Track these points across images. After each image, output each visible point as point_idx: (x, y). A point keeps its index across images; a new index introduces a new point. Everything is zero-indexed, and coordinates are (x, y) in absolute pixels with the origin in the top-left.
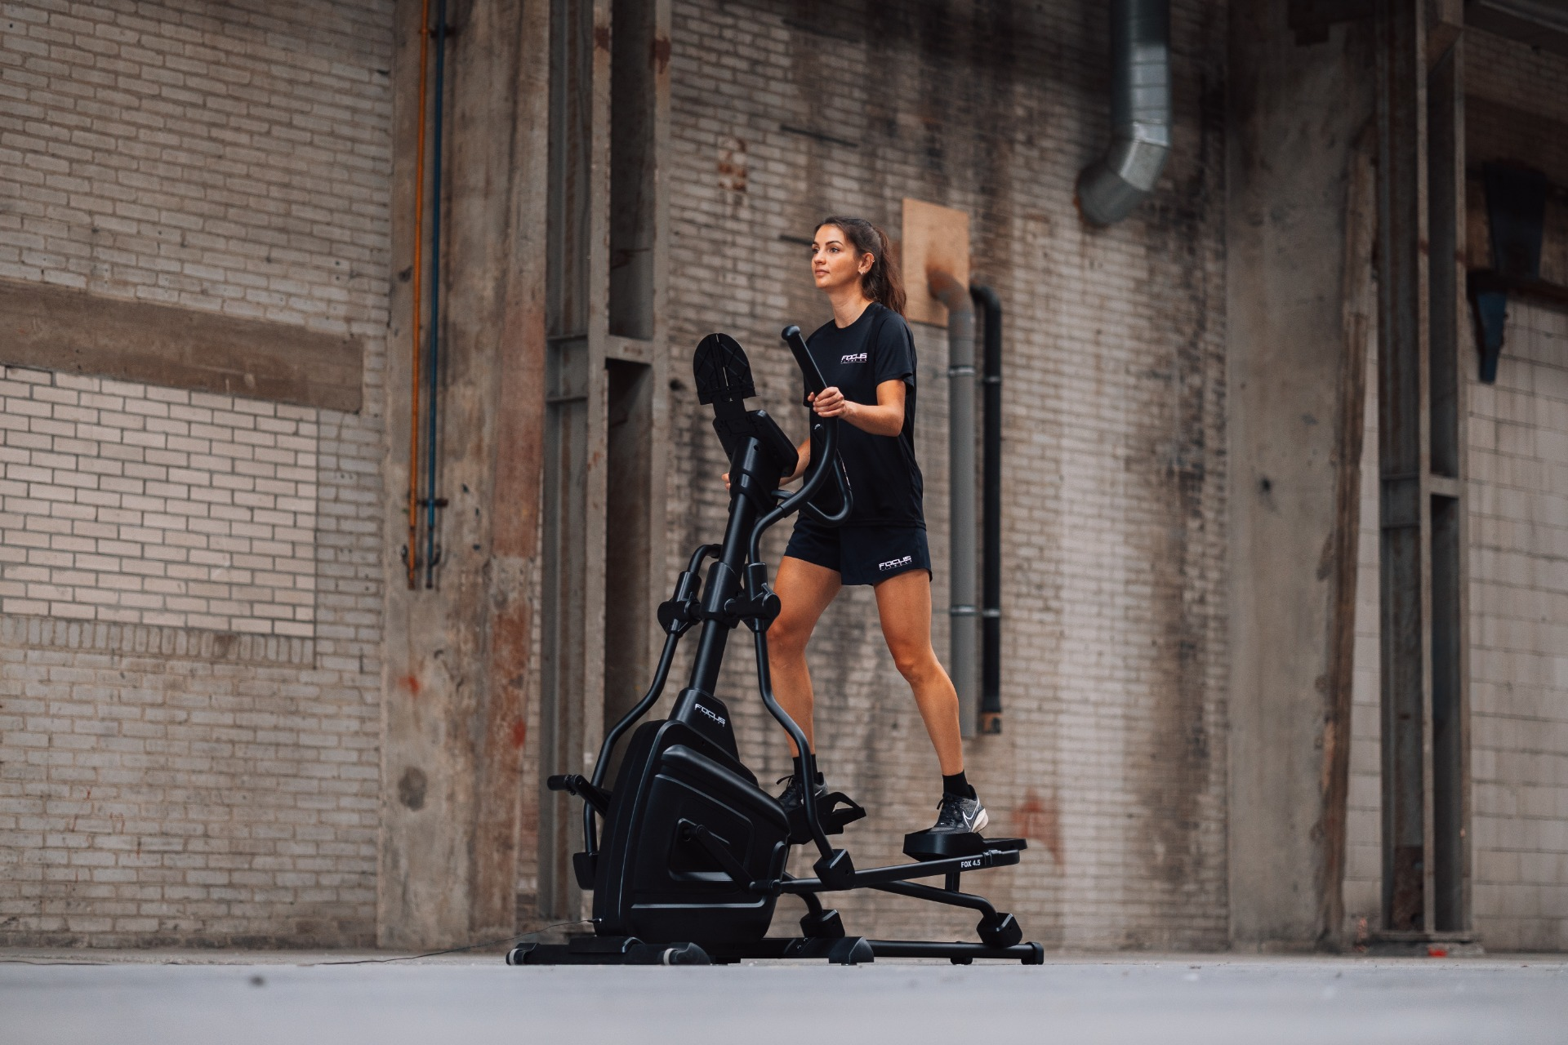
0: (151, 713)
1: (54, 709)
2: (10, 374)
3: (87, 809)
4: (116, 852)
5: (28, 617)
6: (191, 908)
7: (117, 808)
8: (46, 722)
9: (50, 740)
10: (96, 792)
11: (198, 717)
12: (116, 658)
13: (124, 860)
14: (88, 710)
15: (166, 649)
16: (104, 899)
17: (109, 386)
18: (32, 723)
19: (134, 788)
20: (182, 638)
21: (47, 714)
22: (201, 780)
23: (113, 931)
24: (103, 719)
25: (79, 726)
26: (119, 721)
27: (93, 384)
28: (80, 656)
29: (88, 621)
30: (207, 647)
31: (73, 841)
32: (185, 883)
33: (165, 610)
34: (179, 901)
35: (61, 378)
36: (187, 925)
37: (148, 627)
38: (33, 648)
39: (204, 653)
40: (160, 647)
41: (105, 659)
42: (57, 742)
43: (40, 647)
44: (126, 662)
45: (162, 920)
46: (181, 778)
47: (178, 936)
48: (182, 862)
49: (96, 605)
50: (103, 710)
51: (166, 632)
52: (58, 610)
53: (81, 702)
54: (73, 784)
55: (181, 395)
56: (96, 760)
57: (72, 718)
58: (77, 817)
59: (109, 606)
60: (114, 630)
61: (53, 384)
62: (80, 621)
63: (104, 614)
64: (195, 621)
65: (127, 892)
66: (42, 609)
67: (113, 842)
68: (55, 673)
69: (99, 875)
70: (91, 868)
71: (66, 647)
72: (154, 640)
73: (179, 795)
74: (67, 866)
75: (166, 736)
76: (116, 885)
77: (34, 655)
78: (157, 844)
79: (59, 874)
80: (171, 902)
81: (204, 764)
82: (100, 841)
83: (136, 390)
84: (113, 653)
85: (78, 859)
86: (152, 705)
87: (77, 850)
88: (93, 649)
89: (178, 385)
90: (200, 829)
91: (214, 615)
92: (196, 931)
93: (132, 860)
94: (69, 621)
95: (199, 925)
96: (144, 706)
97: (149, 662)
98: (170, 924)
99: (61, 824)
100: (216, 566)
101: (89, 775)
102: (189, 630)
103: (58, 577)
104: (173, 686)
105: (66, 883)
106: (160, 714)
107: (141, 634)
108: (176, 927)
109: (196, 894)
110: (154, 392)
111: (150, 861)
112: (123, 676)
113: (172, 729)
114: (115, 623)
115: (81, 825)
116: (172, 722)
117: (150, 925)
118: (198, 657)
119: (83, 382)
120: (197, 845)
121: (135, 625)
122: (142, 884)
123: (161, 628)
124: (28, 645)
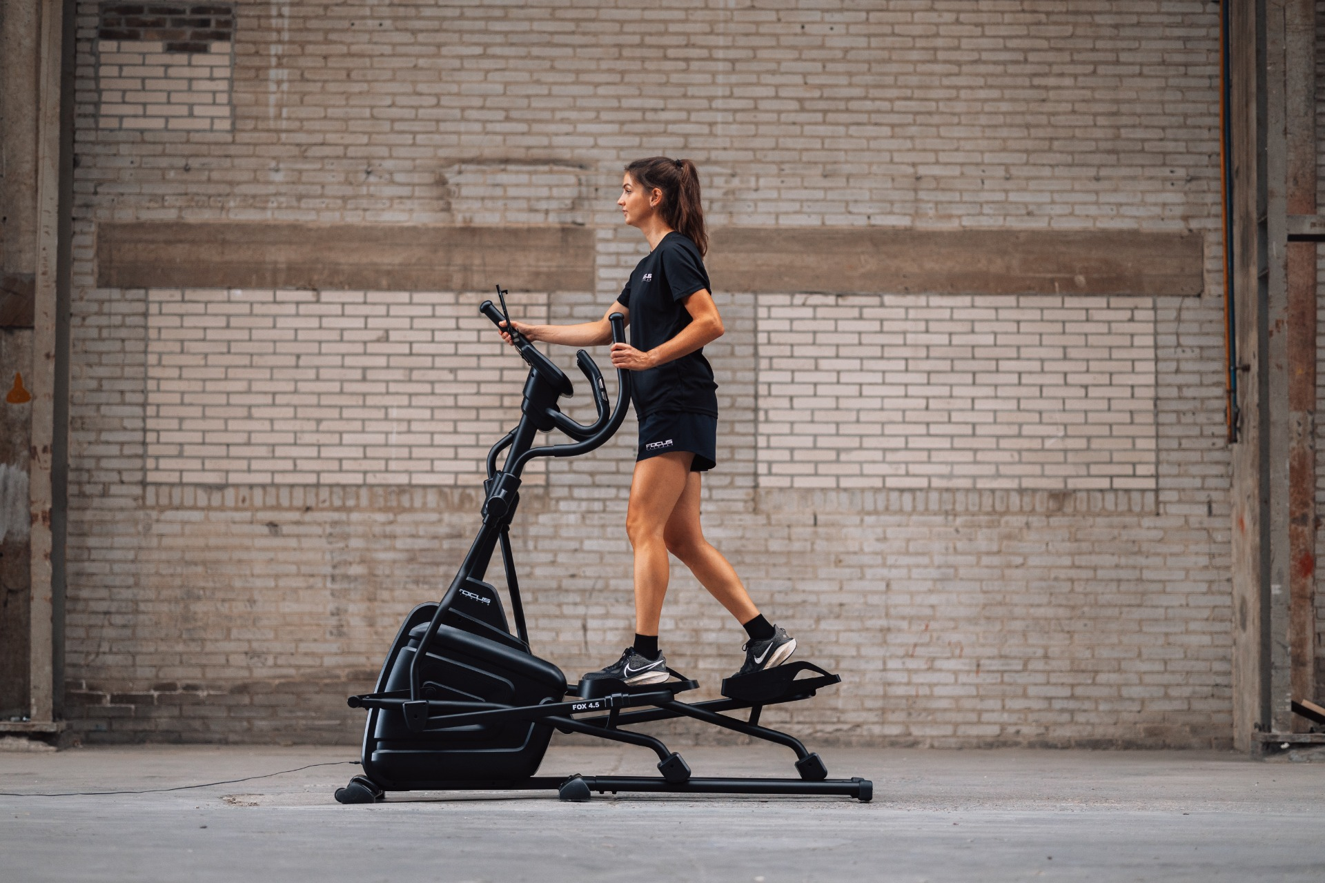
0: (986, 560)
1: (891, 560)
2: (840, 301)
3: (926, 638)
4: (956, 673)
5: (863, 490)
6: (1031, 717)
7: (955, 637)
8: (884, 572)
9: (888, 585)
10: (933, 625)
11: (1033, 561)
12: (950, 518)
13: (963, 678)
14: (924, 560)
15: (999, 507)
16: (945, 710)
17: (935, 300)
18: (869, 573)
19: (972, 620)
20: (1015, 499)
21: (884, 565)
22: (1040, 612)
23: (954, 735)
24: (939, 567)
25: (916, 573)
26: (956, 568)
27: (922, 300)
28: (915, 518)
29: (921, 490)
30: (1041, 504)
31: (911, 664)
32: (1025, 696)
33: (998, 475)
34: (1019, 711)
35: (889, 299)
36: (1029, 731)
37: (980, 492)
38: (869, 513)
39: (1038, 508)
40: (993, 506)
41: (939, 519)
42: (894, 586)
43: (875, 512)
44: (959, 520)
45: (1003, 727)
46: (1018, 611)
47: (1020, 739)
48: (1022, 679)
49: (929, 477)
50: (938, 560)
51: (998, 494)
52: (891, 483)
53: (917, 554)
54: (911, 619)
55: (1010, 300)
56: (934, 599)
57: (909, 567)
58: (915, 645)
59: (942, 476)
60: (946, 496)
61: (882, 305)
62: (912, 490)
63: (936, 483)
64: (1027, 483)
65: (967, 704)
66: (878, 483)
67: (952, 664)
68: (890, 532)
69: (938, 691)
70: (931, 686)
71: (901, 511)
72: (987, 501)
73: (1018, 625)
74: (909, 684)
75: (1003, 577)
76: (957, 699)
77: (869, 520)
78: (996, 665)
79: (900, 691)
80: (1011, 711)
81: (1044, 599)
82: (938, 664)
83: (966, 300)
84: (947, 513)
85: (917, 679)
86: (988, 553)
87: (916, 671)
88: (927, 511)
89: (1006, 292)
90: (1040, 652)
91: (1049, 477)
92: (1038, 735)
93: (973, 678)
94: (902, 491)
95: (1042, 730)
96: (979, 554)
97: (983, 519)
98: (1012, 730)
99: (901, 652)
100: (1049, 437)
101: (928, 612)
102: (1021, 491)
103: (890, 457)
104: (1009, 537)
105: (908, 698)
106: (996, 560)
107: (974, 498)
108: (1018, 732)
109: (1035, 705)
110: (979, 301)
111: (990, 679)
112: (957, 531)
113: (1008, 572)
114: (947, 490)
115: (920, 651)
116: (1009, 566)
117: (992, 731)
118: (1033, 511)
119: (910, 300)
120: (1040, 665)
121: (967, 490)
122: (982, 698)
123: (993, 491)
124: (863, 512)
